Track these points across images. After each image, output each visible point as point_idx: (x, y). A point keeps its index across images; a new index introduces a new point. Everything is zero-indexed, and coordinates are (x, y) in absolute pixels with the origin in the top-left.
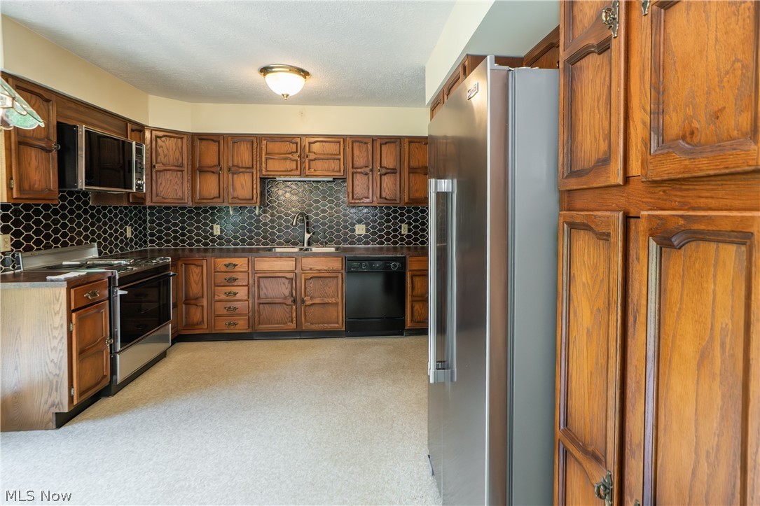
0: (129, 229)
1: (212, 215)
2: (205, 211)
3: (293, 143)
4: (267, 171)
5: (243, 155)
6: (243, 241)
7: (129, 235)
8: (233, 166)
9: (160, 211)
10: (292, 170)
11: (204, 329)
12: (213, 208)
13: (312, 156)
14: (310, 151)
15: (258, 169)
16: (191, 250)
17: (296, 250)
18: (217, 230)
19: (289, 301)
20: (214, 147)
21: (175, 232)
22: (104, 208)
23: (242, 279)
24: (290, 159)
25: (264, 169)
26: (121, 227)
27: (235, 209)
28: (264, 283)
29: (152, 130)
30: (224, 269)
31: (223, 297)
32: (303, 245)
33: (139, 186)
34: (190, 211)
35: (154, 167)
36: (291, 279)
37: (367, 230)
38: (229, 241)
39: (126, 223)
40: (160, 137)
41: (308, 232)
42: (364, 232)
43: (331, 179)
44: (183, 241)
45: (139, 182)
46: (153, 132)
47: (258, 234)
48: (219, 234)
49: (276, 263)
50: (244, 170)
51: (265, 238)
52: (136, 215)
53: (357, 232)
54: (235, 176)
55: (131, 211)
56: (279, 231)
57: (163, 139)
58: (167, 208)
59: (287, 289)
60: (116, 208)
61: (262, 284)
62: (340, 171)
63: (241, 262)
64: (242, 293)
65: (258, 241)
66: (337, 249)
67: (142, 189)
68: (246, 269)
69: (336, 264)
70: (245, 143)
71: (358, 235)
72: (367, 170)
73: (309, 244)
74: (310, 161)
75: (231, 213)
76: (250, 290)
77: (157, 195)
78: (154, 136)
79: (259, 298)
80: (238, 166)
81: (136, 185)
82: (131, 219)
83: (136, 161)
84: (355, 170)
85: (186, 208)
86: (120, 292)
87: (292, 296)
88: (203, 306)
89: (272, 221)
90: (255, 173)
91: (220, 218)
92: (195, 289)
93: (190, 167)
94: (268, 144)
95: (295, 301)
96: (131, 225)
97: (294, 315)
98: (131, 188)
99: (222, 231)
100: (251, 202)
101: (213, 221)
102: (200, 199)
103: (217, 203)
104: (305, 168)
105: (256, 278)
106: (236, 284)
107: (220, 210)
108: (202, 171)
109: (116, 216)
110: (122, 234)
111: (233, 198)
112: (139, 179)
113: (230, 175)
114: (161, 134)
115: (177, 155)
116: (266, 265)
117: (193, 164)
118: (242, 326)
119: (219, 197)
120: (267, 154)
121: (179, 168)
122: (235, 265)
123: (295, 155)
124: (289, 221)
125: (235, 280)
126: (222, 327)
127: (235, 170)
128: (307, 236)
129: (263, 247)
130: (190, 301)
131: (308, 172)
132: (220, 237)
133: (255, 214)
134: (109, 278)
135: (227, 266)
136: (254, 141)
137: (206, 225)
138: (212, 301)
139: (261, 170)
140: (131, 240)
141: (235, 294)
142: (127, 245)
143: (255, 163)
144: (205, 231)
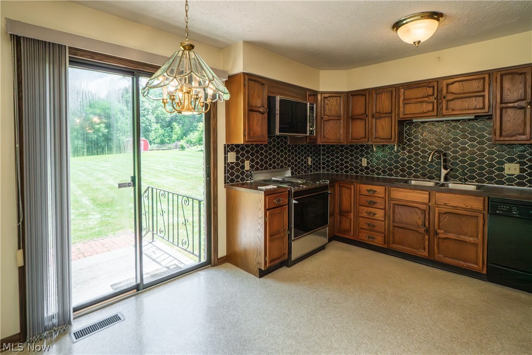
0: (310, 159)
1: (362, 151)
2: (357, 148)
3: (430, 87)
4: (404, 114)
5: (385, 103)
6: (384, 172)
7: (310, 163)
8: (376, 112)
9: (328, 148)
10: (428, 112)
11: (350, 236)
12: (362, 146)
13: (450, 97)
14: (447, 92)
15: (397, 113)
16: (347, 176)
17: (431, 184)
18: (364, 162)
19: (422, 230)
20: (362, 99)
21: (337, 162)
22: (296, 146)
23: (380, 203)
24: (427, 102)
25: (401, 113)
26: (305, 158)
27: (378, 147)
28: (399, 210)
29: (322, 93)
30: (366, 193)
31: (365, 215)
32: (440, 180)
33: (311, 131)
34: (347, 148)
35: (323, 118)
36: (425, 211)
37: (522, 170)
38: (373, 171)
39: (308, 156)
40: (326, 98)
41: (445, 168)
42: (517, 172)
43: (473, 117)
44: (342, 169)
45: (311, 129)
46: (322, 95)
47: (397, 167)
48: (366, 165)
49: (409, 194)
50: (384, 115)
51: (403, 170)
52: (314, 151)
53: (506, 172)
54: (378, 121)
55: (311, 148)
56: (416, 165)
57: (329, 98)
58: (333, 146)
59: (420, 219)
60: (302, 146)
61: (396, 210)
62: (484, 108)
63: (380, 190)
64: (380, 214)
65: (397, 173)
66: (478, 187)
67: (313, 134)
68: (383, 196)
69: (477, 204)
70: (386, 93)
71: (508, 175)
72: (523, 104)
73: (446, 179)
74: (448, 101)
75: (375, 149)
76: (387, 214)
77: (324, 137)
78: (323, 98)
79: (394, 221)
80: (379, 113)
81: (309, 131)
82: (311, 153)
83: (309, 115)
84: (504, 105)
85: (344, 146)
86: (294, 202)
87: (425, 226)
88: (351, 219)
89: (410, 157)
90: (393, 116)
91: (367, 153)
92: (346, 205)
93: (345, 116)
94: (406, 91)
95: (427, 231)
96: (311, 157)
97: (427, 243)
98: (307, 133)
99: (368, 163)
100: (390, 141)
101: (362, 156)
102: (352, 139)
103: (364, 142)
104: (442, 108)
105: (391, 205)
106: (375, 207)
107: (368, 147)
108: (354, 118)
109: (302, 151)
110: (305, 163)
111: (376, 138)
112: (311, 127)
113: (374, 120)
114: (327, 95)
115: (337, 108)
116: (401, 194)
117: (348, 115)
118: (379, 241)
119: (365, 137)
120: (404, 100)
121: (338, 118)
122: (375, 192)
123: (431, 98)
124: (425, 157)
125: (375, 203)
126: (364, 237)
127: (378, 116)
128: (444, 172)
129: (400, 178)
130: (343, 213)
131: (445, 112)
132: (367, 168)
133: (394, 151)
134: (289, 191)
135: (369, 191)
136: (393, 90)
137: (357, 158)
138: (357, 216)
139: (399, 114)
140: (311, 166)
141: (374, 214)
142: (308, 169)
143: (393, 109)
144: (357, 163)
